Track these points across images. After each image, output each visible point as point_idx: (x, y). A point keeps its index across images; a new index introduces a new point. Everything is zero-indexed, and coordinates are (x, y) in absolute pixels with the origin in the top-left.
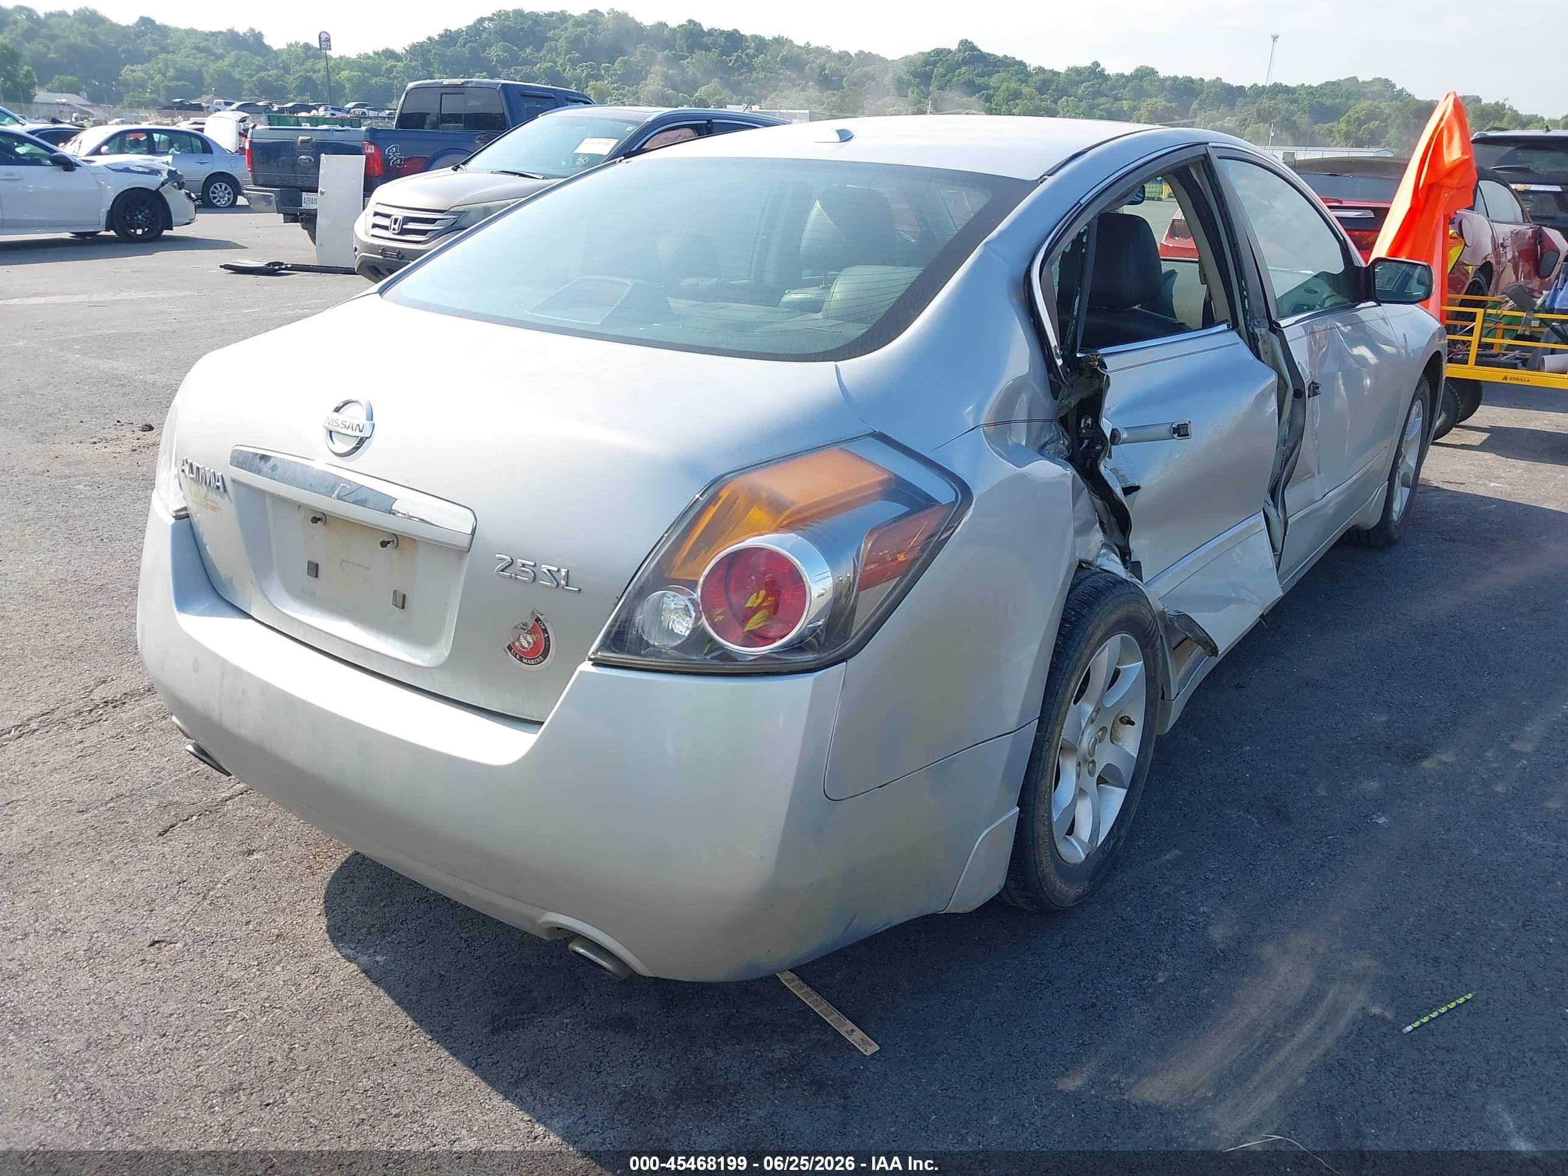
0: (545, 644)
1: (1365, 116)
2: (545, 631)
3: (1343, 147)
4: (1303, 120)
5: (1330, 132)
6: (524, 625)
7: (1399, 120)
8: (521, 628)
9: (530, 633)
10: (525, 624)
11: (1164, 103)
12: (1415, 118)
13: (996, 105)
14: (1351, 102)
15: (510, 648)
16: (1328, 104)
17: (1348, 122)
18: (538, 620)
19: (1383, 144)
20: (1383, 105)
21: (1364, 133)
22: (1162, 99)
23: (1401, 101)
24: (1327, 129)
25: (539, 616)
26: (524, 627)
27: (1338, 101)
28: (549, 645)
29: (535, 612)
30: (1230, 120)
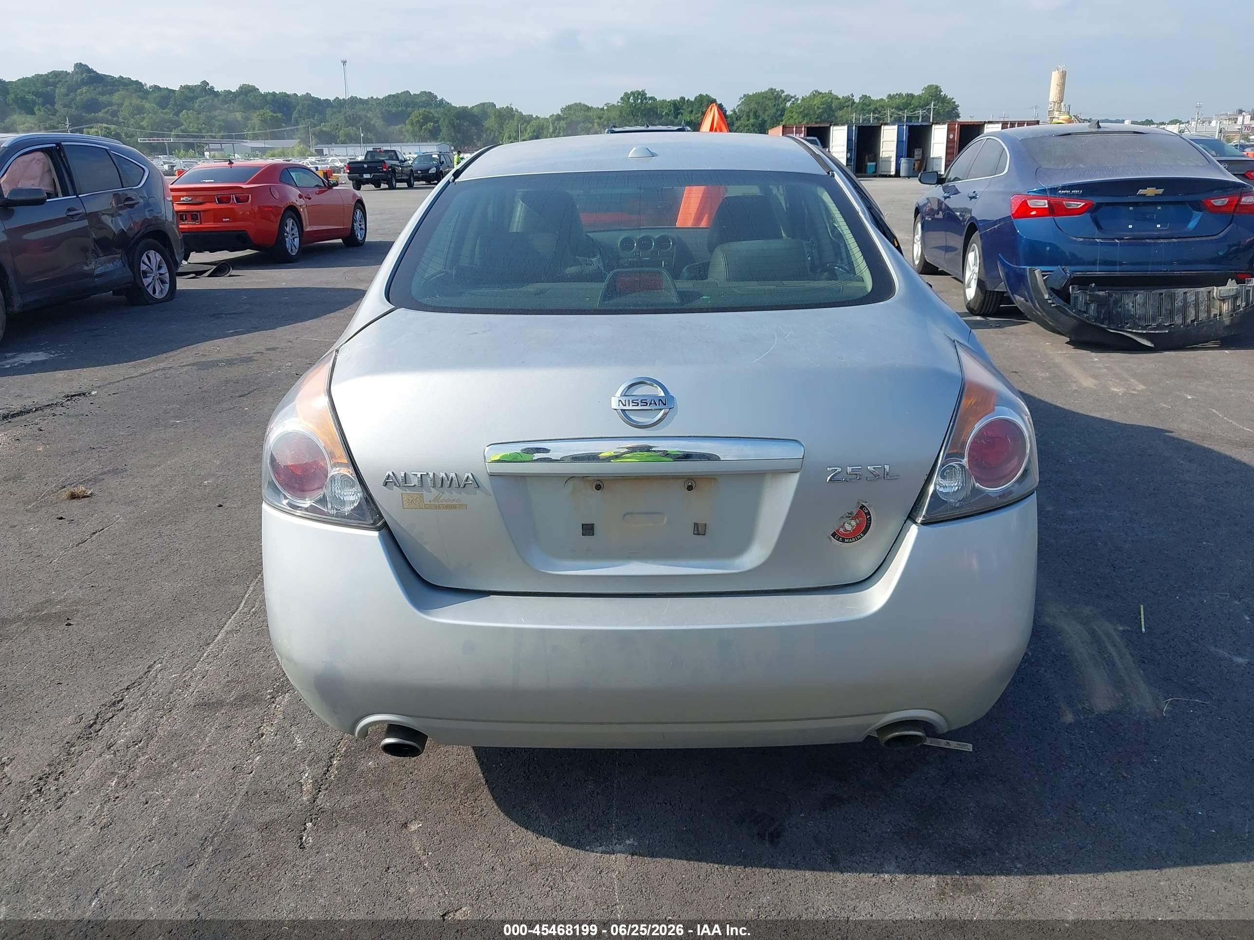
0: (867, 523)
1: (423, 119)
2: (869, 513)
3: (412, 142)
4: (378, 123)
5: (401, 132)
6: (849, 514)
7: (447, 121)
8: (847, 517)
9: (854, 518)
10: (851, 513)
11: (271, 114)
12: (457, 120)
13: (123, 118)
14: (409, 109)
15: (834, 535)
16: (394, 111)
17: (412, 124)
18: (862, 507)
19: (439, 139)
20: (432, 111)
21: (425, 132)
22: (268, 111)
23: (444, 108)
24: (399, 130)
25: (863, 504)
26: (850, 515)
27: (400, 109)
28: (870, 524)
29: (860, 501)
30: (325, 125)
